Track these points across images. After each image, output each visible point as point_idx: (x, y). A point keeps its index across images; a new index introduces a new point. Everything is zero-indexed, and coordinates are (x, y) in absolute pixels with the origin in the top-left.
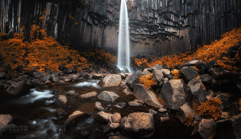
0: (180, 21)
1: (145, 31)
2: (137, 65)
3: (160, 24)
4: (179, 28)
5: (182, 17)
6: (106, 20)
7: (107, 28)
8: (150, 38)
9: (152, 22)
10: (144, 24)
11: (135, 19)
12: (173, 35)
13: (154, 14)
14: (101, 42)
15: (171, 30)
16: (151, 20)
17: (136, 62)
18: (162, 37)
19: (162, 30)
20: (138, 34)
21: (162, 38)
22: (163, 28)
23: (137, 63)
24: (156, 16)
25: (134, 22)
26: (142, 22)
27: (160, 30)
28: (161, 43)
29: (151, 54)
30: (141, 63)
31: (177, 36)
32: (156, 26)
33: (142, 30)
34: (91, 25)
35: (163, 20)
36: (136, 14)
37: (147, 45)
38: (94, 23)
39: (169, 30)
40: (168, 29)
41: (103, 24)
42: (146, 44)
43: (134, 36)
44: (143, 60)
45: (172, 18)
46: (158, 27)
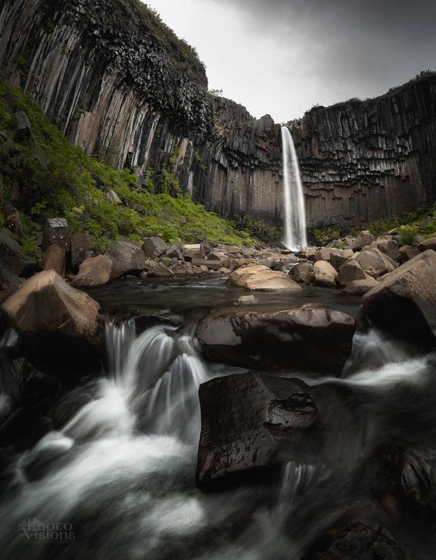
0: (398, 146)
1: (331, 175)
2: (320, 242)
3: (358, 160)
4: (398, 159)
5: (400, 138)
6: (254, 162)
7: (255, 174)
8: (342, 187)
9: (343, 158)
10: (328, 164)
11: (310, 158)
12: (388, 176)
13: (345, 145)
14: (245, 200)
15: (382, 167)
16: (341, 156)
17: (317, 237)
18: (366, 183)
19: (365, 171)
20: (317, 183)
21: (366, 185)
22: (365, 166)
23: (319, 238)
24: (349, 148)
25: (307, 162)
26: (324, 161)
27: (360, 170)
28: (365, 195)
29: (346, 219)
30: (327, 239)
31: (396, 177)
32: (352, 164)
33: (323, 174)
34: (225, 170)
35: (363, 153)
36: (311, 150)
37: (336, 200)
38: (231, 166)
39: (378, 168)
40: (375, 166)
41: (247, 167)
42: (335, 198)
43: (310, 187)
44: (331, 232)
45: (382, 144)
46: (356, 165)
